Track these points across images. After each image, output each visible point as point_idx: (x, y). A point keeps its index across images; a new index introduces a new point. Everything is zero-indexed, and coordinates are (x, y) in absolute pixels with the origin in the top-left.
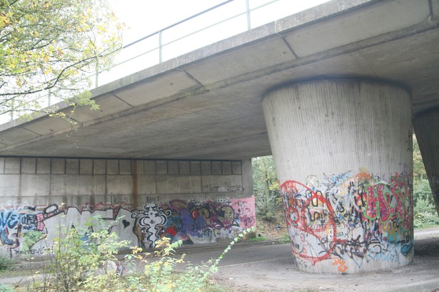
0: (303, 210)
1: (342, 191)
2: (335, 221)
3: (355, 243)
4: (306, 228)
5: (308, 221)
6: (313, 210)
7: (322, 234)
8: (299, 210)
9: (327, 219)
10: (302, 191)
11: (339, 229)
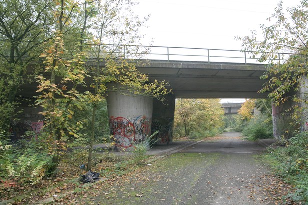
0: (124, 129)
1: (138, 123)
2: (135, 133)
3: (140, 141)
4: (125, 136)
5: (126, 133)
6: (128, 129)
7: (130, 138)
8: (123, 129)
9: (133, 132)
10: (125, 121)
11: (136, 136)
